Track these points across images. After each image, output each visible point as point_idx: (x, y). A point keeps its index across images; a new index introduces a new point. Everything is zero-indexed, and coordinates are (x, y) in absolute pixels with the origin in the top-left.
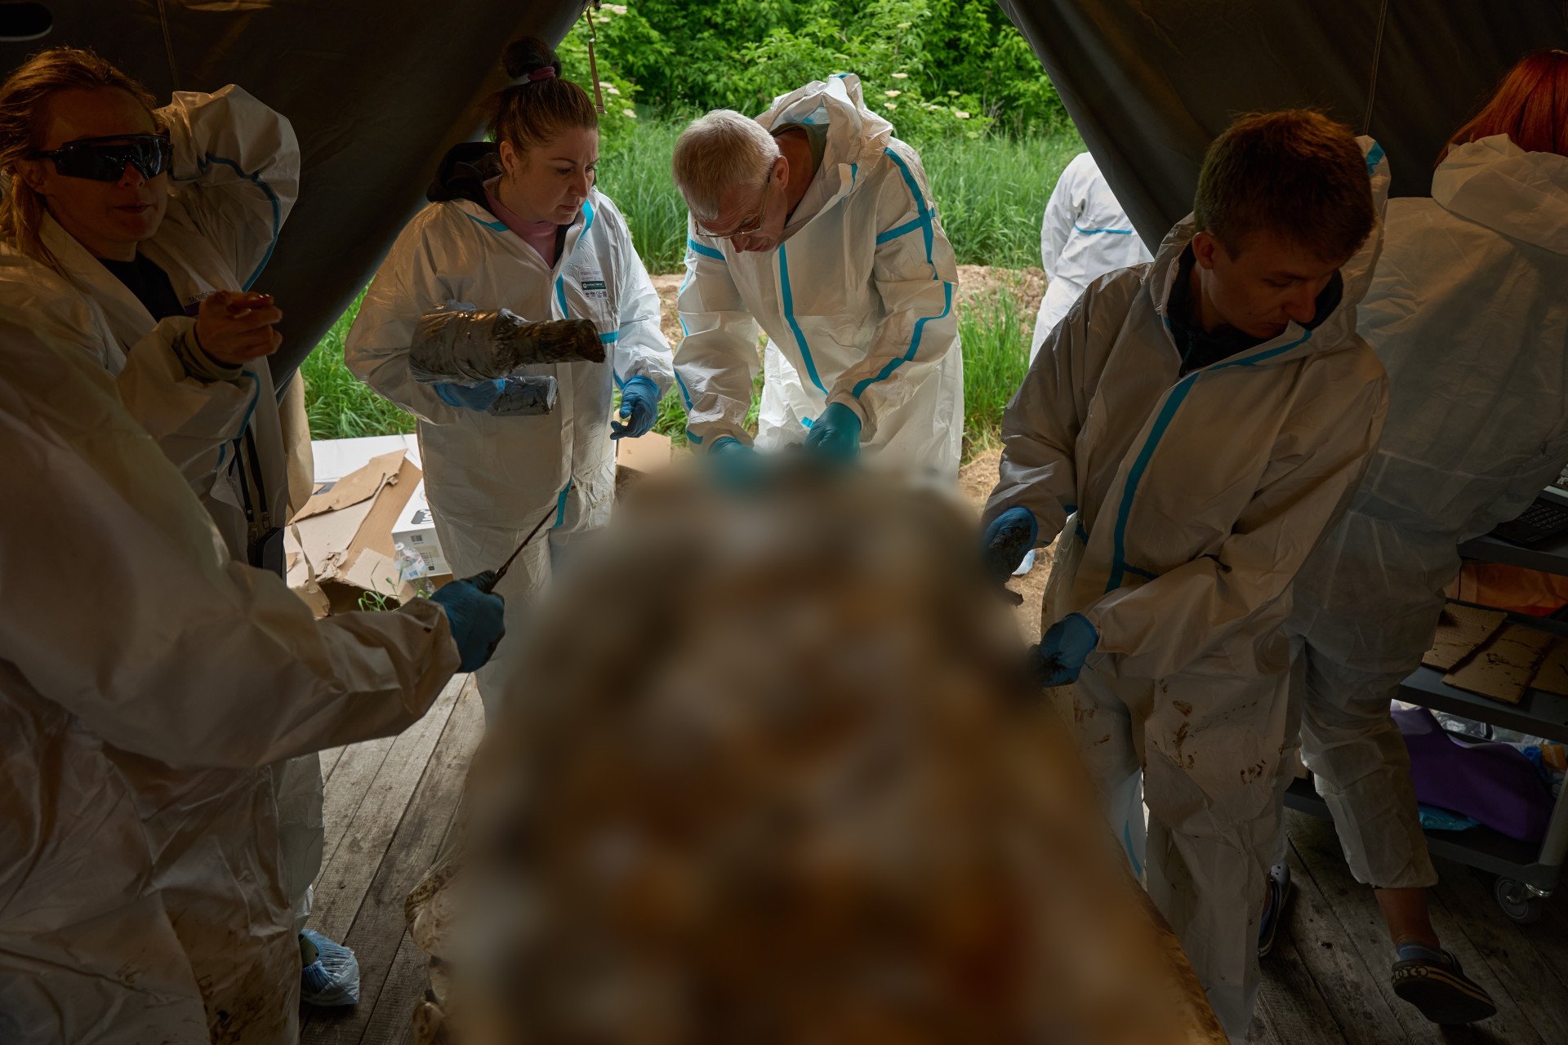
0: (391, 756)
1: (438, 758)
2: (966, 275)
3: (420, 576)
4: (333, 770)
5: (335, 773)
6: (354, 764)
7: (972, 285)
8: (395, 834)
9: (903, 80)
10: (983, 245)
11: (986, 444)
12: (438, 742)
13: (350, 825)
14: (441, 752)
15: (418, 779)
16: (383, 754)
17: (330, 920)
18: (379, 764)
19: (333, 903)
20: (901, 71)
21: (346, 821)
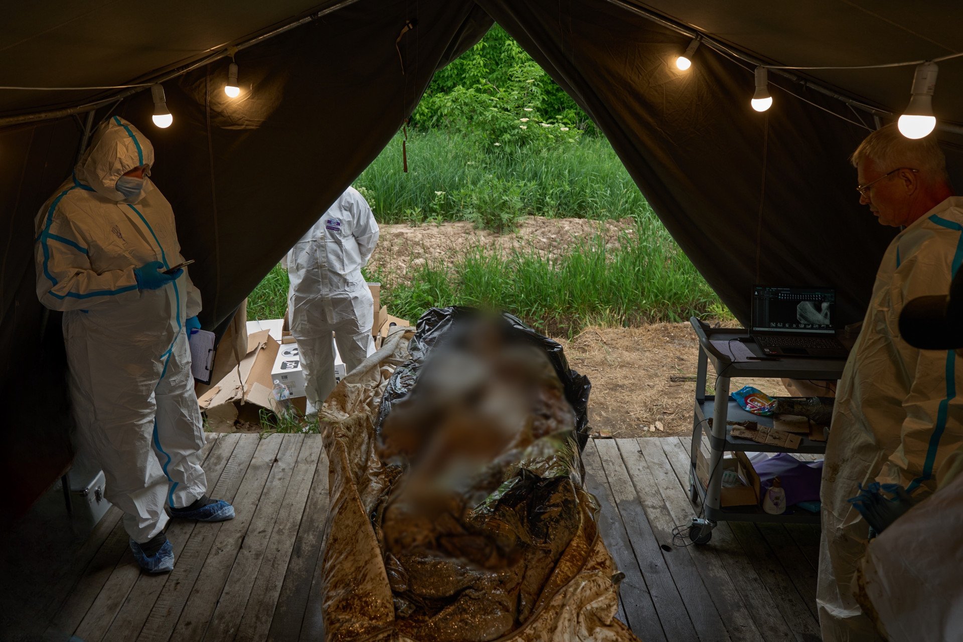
0: (289, 490)
1: (314, 490)
2: (571, 225)
3: (287, 398)
4: (261, 496)
5: (262, 498)
6: (271, 493)
7: (575, 230)
8: (299, 526)
9: (530, 113)
10: (580, 206)
11: (588, 323)
12: (312, 482)
13: (275, 522)
14: (315, 487)
15: (305, 500)
16: (285, 489)
17: (276, 566)
18: (284, 493)
19: (275, 558)
20: (529, 107)
21: (273, 521)
